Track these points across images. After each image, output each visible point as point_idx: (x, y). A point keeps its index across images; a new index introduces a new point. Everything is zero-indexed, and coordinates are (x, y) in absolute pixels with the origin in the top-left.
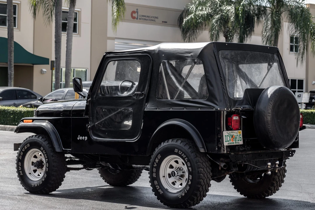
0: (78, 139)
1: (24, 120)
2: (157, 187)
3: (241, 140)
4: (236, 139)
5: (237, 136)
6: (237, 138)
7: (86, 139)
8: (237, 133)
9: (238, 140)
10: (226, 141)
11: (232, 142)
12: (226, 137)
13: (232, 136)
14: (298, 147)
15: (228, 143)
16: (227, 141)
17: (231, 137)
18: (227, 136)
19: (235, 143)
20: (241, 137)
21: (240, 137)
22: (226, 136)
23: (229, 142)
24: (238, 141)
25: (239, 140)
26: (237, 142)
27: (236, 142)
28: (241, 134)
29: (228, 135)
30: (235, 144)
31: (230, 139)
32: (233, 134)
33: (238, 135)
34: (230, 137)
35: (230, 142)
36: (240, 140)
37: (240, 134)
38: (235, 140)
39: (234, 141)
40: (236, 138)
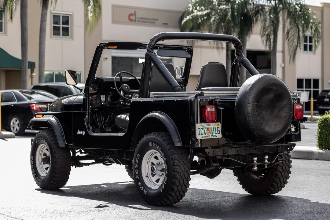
0: (78, 134)
1: (36, 115)
2: (142, 188)
3: (219, 134)
4: (213, 132)
5: (215, 129)
6: (214, 131)
7: (84, 134)
8: (215, 126)
9: (215, 133)
10: (199, 135)
11: (207, 135)
12: (200, 130)
13: (208, 129)
14: (300, 141)
15: (202, 136)
16: (200, 134)
17: (206, 130)
18: (201, 128)
19: (211, 136)
20: (219, 130)
21: (218, 130)
22: (199, 129)
23: (203, 135)
24: (215, 135)
25: (216, 134)
26: (213, 135)
27: (212, 136)
28: (220, 126)
29: (202, 128)
30: (211, 137)
31: (205, 132)
32: (209, 126)
33: (215, 128)
34: (205, 130)
35: (205, 135)
36: (218, 134)
37: (218, 127)
38: (211, 133)
39: (210, 135)
40: (212, 131)
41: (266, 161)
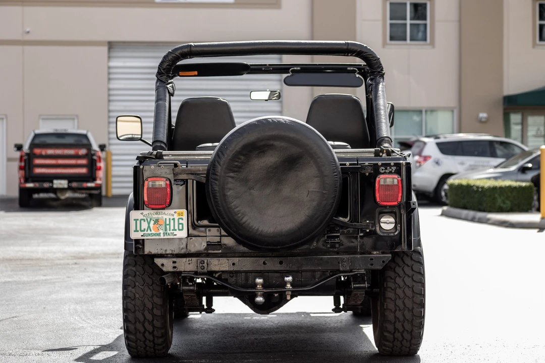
3: (182, 230)
4: (168, 227)
5: (172, 222)
6: (169, 224)
8: (173, 215)
9: (172, 228)
10: (136, 231)
11: (153, 232)
12: (138, 222)
13: (157, 221)
15: (142, 233)
16: (138, 229)
17: (152, 222)
18: (141, 220)
19: (162, 235)
20: (182, 224)
21: (179, 224)
22: (136, 220)
23: (145, 232)
24: (171, 231)
25: (174, 230)
26: (168, 232)
27: (165, 234)
28: (185, 217)
29: (145, 218)
30: (162, 237)
31: (149, 227)
32: (160, 216)
33: (174, 219)
34: (149, 223)
35: (149, 232)
36: (179, 230)
37: (181, 217)
38: (164, 228)
39: (161, 231)
40: (166, 225)
41: (289, 286)
